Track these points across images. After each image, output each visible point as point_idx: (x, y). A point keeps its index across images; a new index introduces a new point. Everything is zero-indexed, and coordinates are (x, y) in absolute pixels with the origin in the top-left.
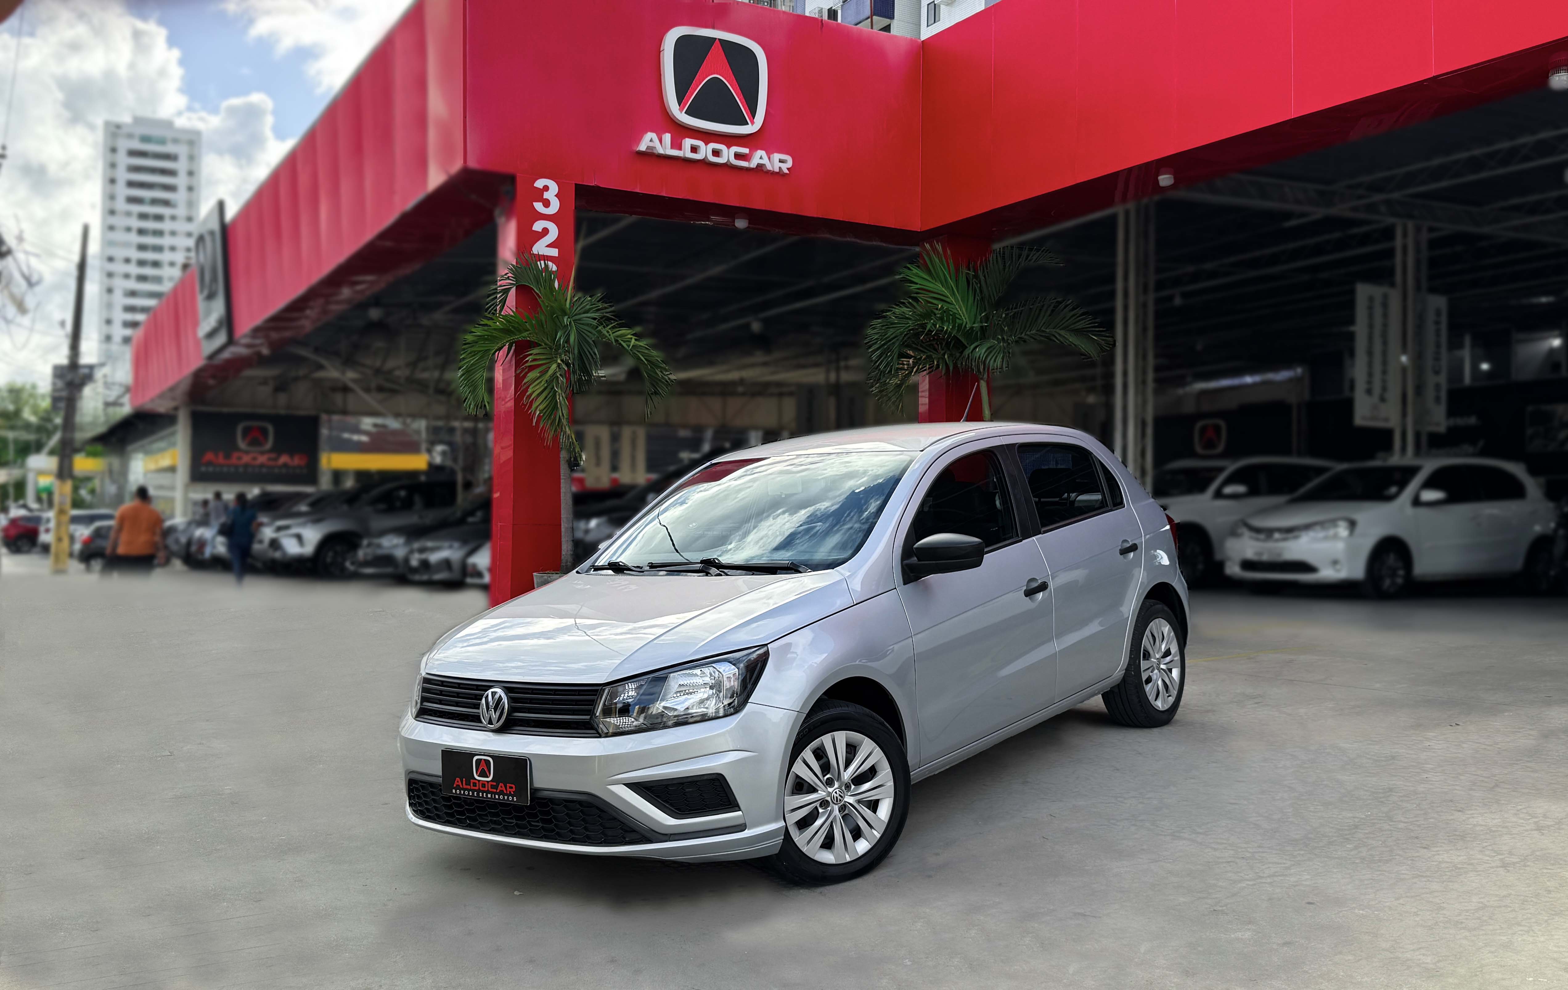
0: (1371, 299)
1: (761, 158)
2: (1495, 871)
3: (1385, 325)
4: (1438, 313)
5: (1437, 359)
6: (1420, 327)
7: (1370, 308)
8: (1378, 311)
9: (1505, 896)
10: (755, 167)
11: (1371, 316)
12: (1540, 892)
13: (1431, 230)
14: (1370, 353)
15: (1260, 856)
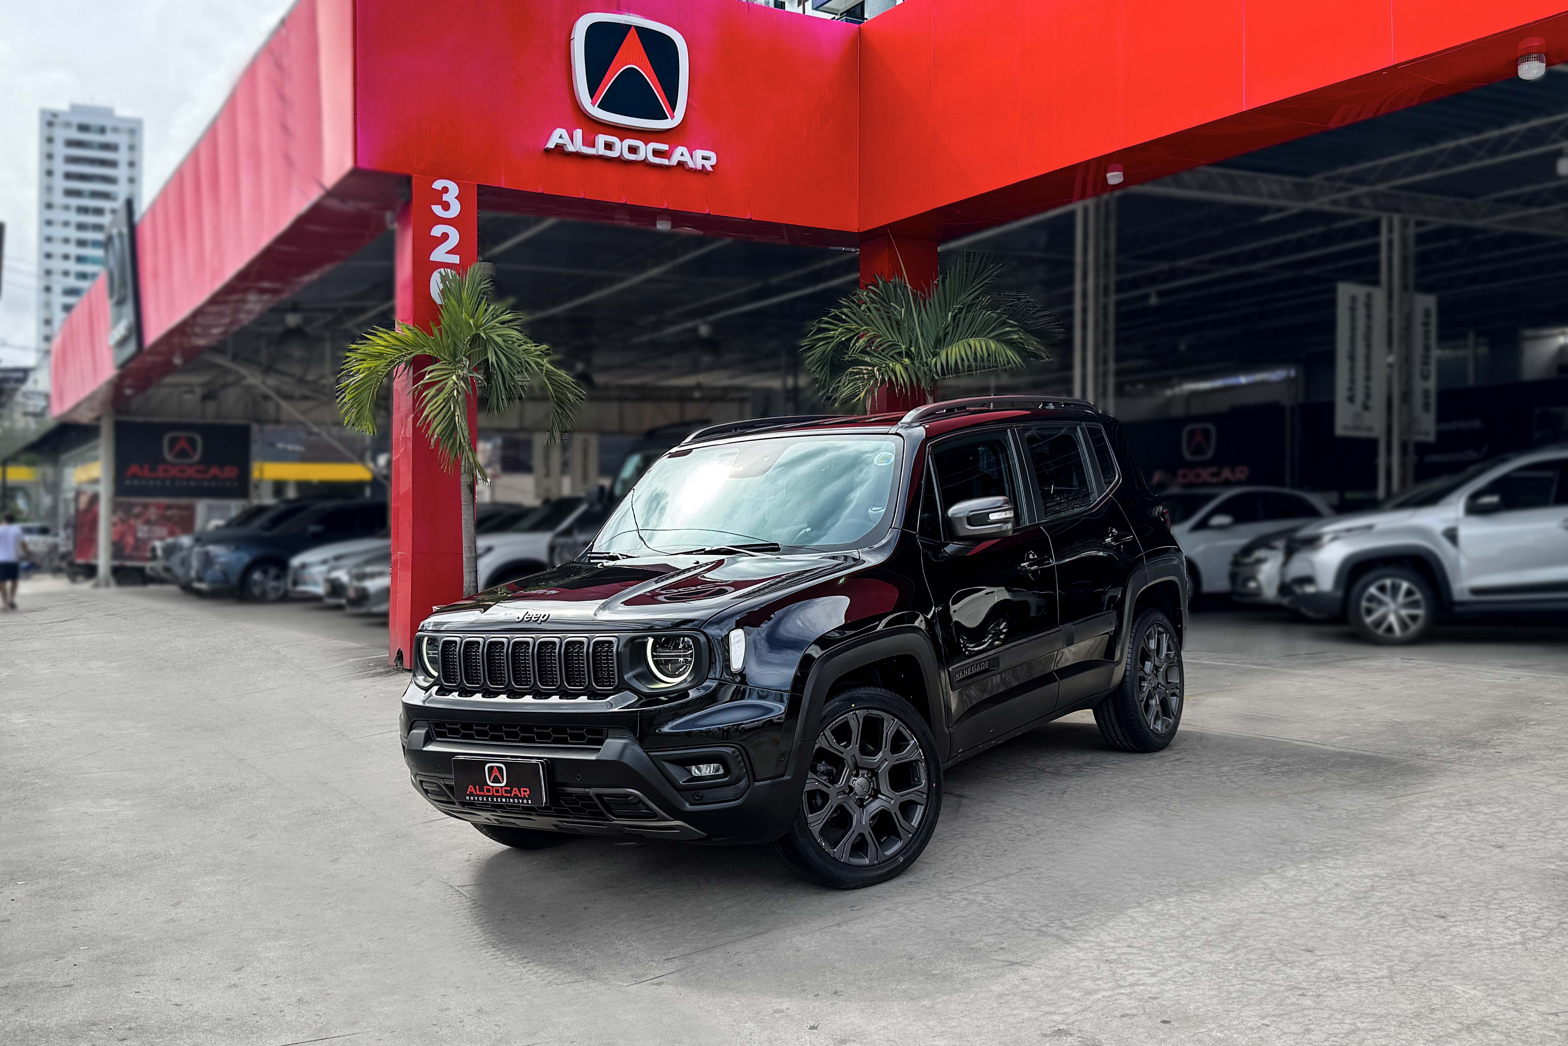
0: (1354, 299)
1: (682, 155)
2: (1379, 983)
3: (1369, 328)
4: (1427, 313)
5: (1426, 362)
6: (1407, 328)
7: (1353, 309)
8: (1361, 312)
9: (1382, 1016)
10: (675, 164)
11: (1353, 318)
12: (1423, 1011)
13: (1419, 224)
14: (1352, 358)
15: (1126, 959)
